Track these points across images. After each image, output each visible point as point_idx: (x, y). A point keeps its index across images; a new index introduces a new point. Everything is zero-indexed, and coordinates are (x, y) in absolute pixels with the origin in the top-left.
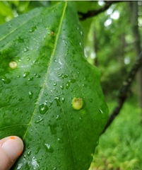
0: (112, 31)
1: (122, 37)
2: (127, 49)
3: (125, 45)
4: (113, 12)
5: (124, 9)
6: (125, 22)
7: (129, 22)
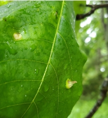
0: (91, 46)
1: (98, 51)
2: (102, 60)
3: (101, 57)
4: (92, 32)
5: (100, 30)
6: (100, 39)
7: (104, 39)
